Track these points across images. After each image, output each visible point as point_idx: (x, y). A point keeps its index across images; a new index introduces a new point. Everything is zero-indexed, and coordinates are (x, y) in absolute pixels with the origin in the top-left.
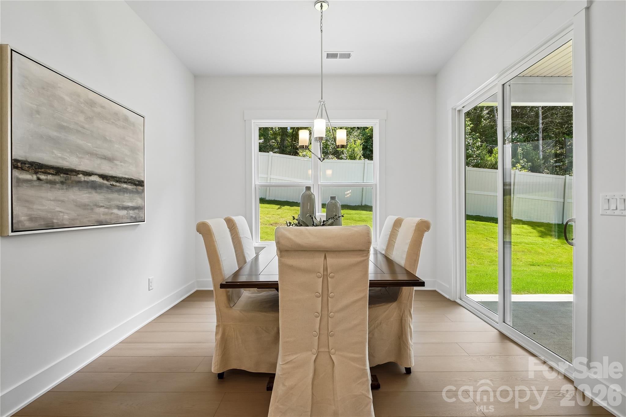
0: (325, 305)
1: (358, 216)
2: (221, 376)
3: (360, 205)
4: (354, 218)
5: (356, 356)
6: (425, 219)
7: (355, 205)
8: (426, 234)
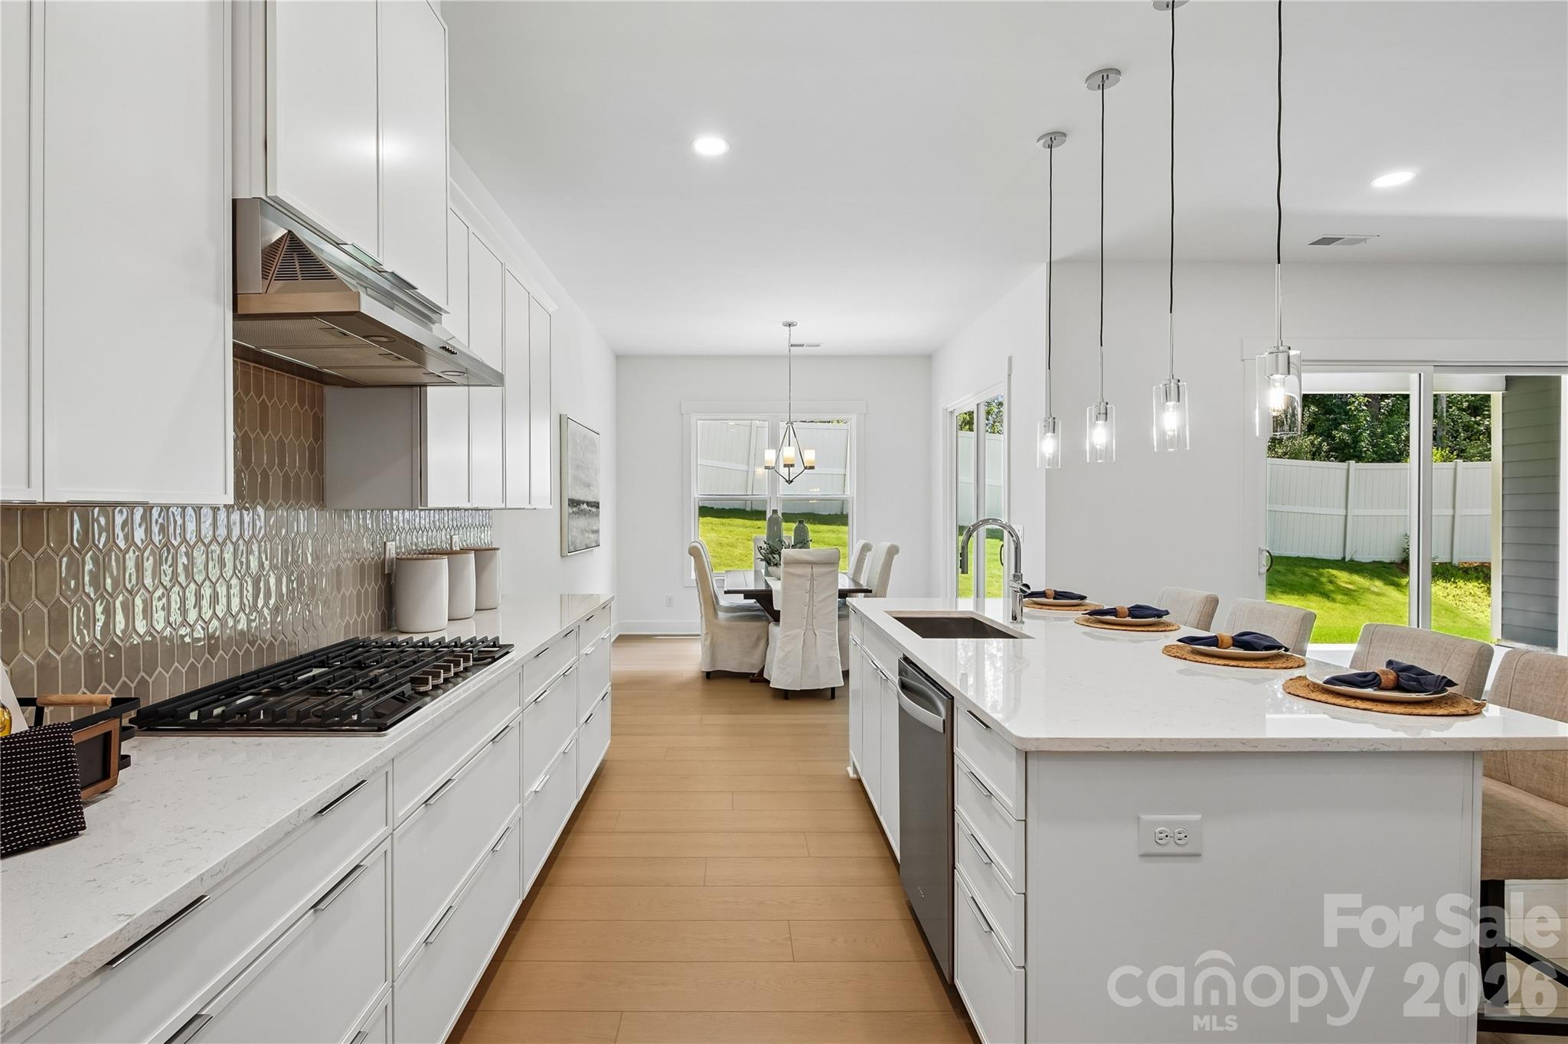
0: (812, 597)
1: (834, 536)
2: (708, 675)
3: (839, 513)
4: (826, 540)
5: (831, 632)
6: (895, 544)
7: (829, 515)
8: (896, 557)
